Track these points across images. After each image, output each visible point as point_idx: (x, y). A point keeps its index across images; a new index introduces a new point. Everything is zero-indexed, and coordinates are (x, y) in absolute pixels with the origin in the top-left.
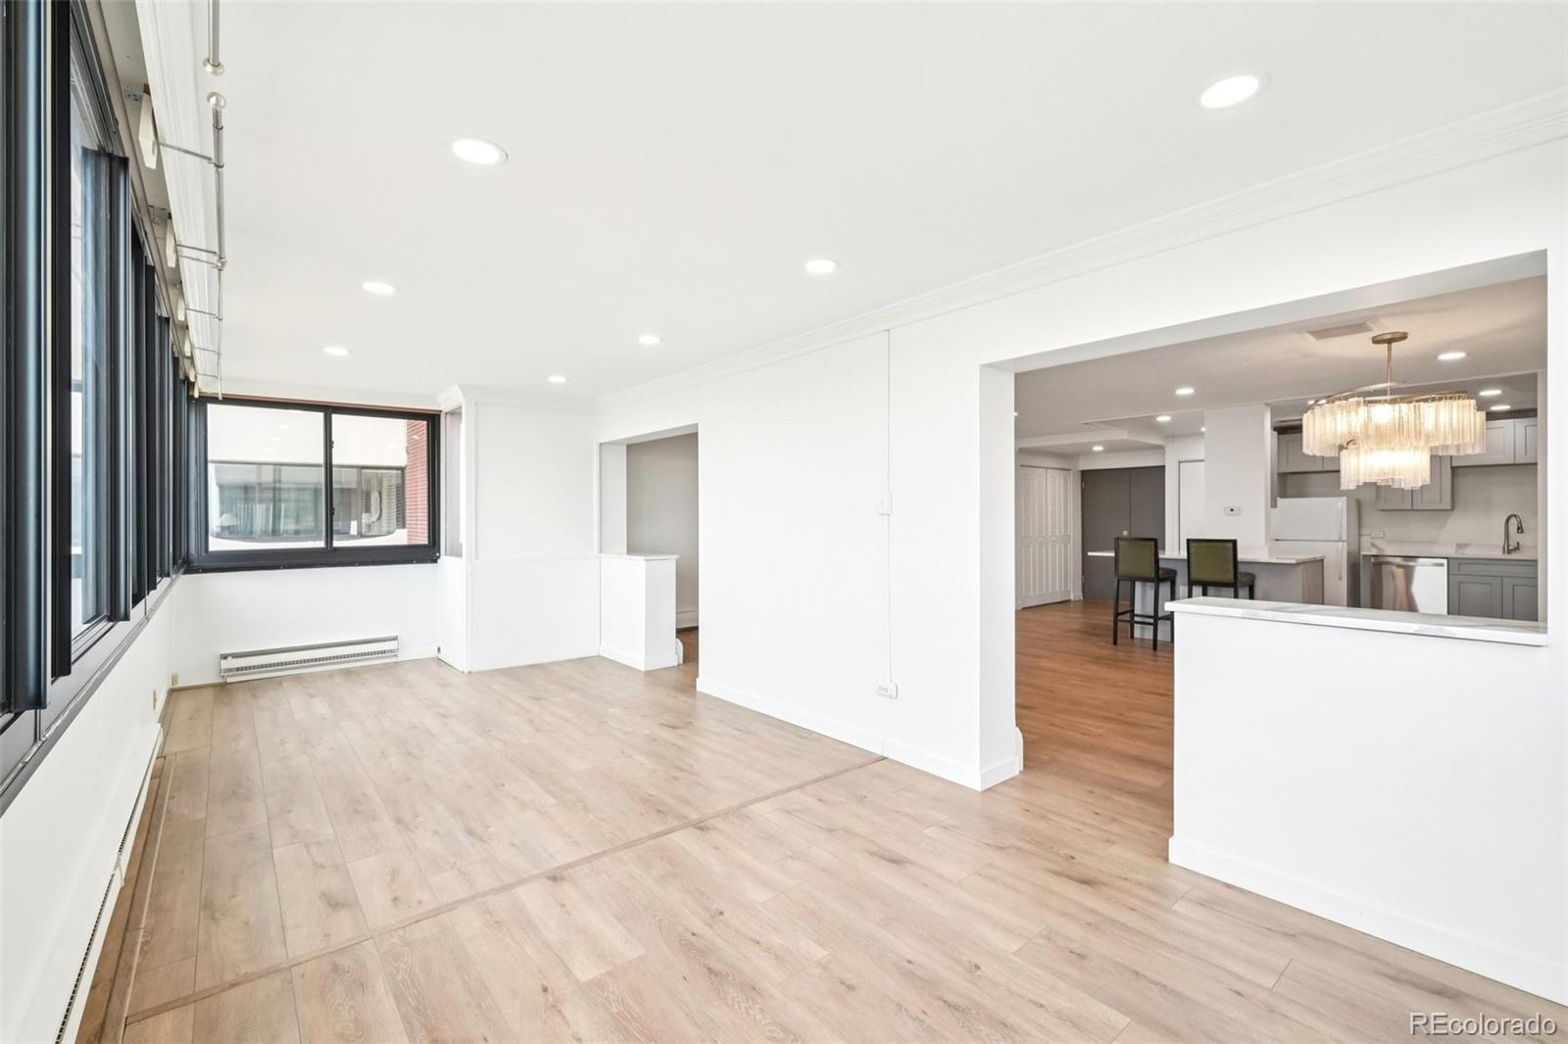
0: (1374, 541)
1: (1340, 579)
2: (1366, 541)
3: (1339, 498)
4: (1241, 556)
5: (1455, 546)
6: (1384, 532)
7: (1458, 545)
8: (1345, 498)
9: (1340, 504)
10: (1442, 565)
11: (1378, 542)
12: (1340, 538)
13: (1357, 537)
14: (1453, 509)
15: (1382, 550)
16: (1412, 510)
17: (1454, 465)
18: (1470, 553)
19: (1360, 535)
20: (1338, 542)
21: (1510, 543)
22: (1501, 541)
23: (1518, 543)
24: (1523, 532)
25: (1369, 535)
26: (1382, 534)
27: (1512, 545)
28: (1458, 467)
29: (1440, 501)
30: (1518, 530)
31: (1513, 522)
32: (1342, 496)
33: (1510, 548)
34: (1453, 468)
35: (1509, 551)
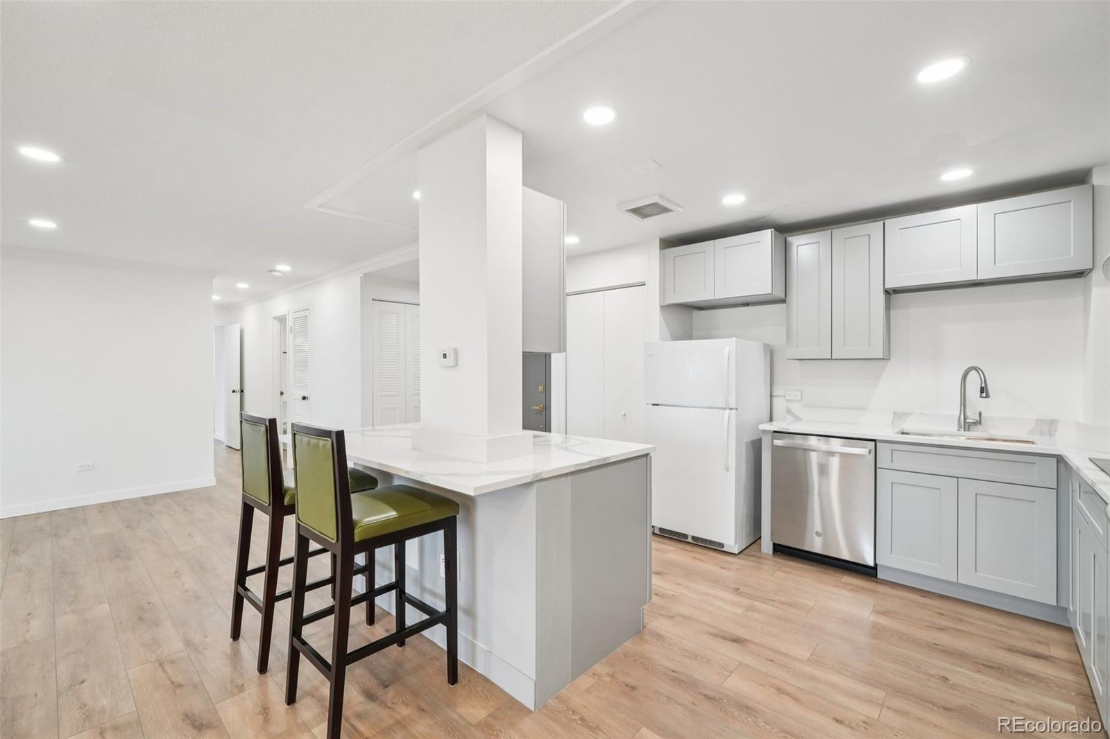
0: (791, 406)
1: (727, 470)
2: (779, 404)
3: (727, 340)
6: (801, 392)
7: (894, 413)
8: (734, 339)
9: (727, 349)
11: (794, 407)
12: (727, 402)
13: (767, 401)
14: (886, 358)
15: (798, 419)
16: (831, 359)
17: (890, 285)
19: (771, 397)
20: (725, 409)
21: (969, 413)
22: (956, 411)
23: (980, 414)
24: (987, 396)
25: (785, 396)
26: (799, 394)
27: (972, 416)
28: (896, 291)
29: (869, 346)
30: (982, 392)
31: (974, 382)
32: (731, 337)
33: (968, 421)
34: (888, 293)
35: (966, 425)
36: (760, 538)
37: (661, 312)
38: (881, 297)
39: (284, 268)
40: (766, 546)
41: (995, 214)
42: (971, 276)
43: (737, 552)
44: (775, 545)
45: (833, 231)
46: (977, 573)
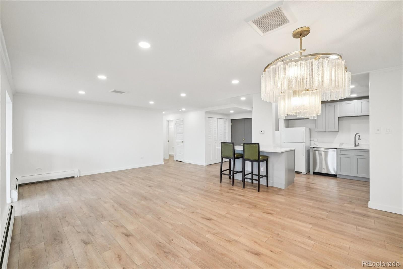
0: (315, 142)
1: (303, 156)
2: (312, 142)
3: (303, 128)
4: (261, 150)
5: (339, 144)
6: (318, 139)
7: (340, 144)
8: (305, 128)
9: (303, 130)
10: (335, 151)
11: (316, 143)
12: (303, 142)
13: (310, 141)
14: (338, 132)
15: (317, 145)
16: (326, 132)
18: (344, 147)
19: (310, 140)
20: (302, 143)
21: (356, 143)
22: (354, 143)
23: (359, 143)
24: (360, 139)
25: (313, 140)
26: (317, 140)
27: (357, 144)
28: (340, 117)
29: (335, 129)
30: (359, 138)
31: (357, 136)
32: (303, 127)
33: (356, 145)
34: (338, 117)
35: (356, 146)
36: (310, 171)
37: (284, 121)
38: (337, 118)
39: (184, 109)
40: (312, 172)
41: (362, 102)
42: (357, 115)
43: (305, 174)
44: (313, 172)
45: (326, 104)
46: (358, 174)
